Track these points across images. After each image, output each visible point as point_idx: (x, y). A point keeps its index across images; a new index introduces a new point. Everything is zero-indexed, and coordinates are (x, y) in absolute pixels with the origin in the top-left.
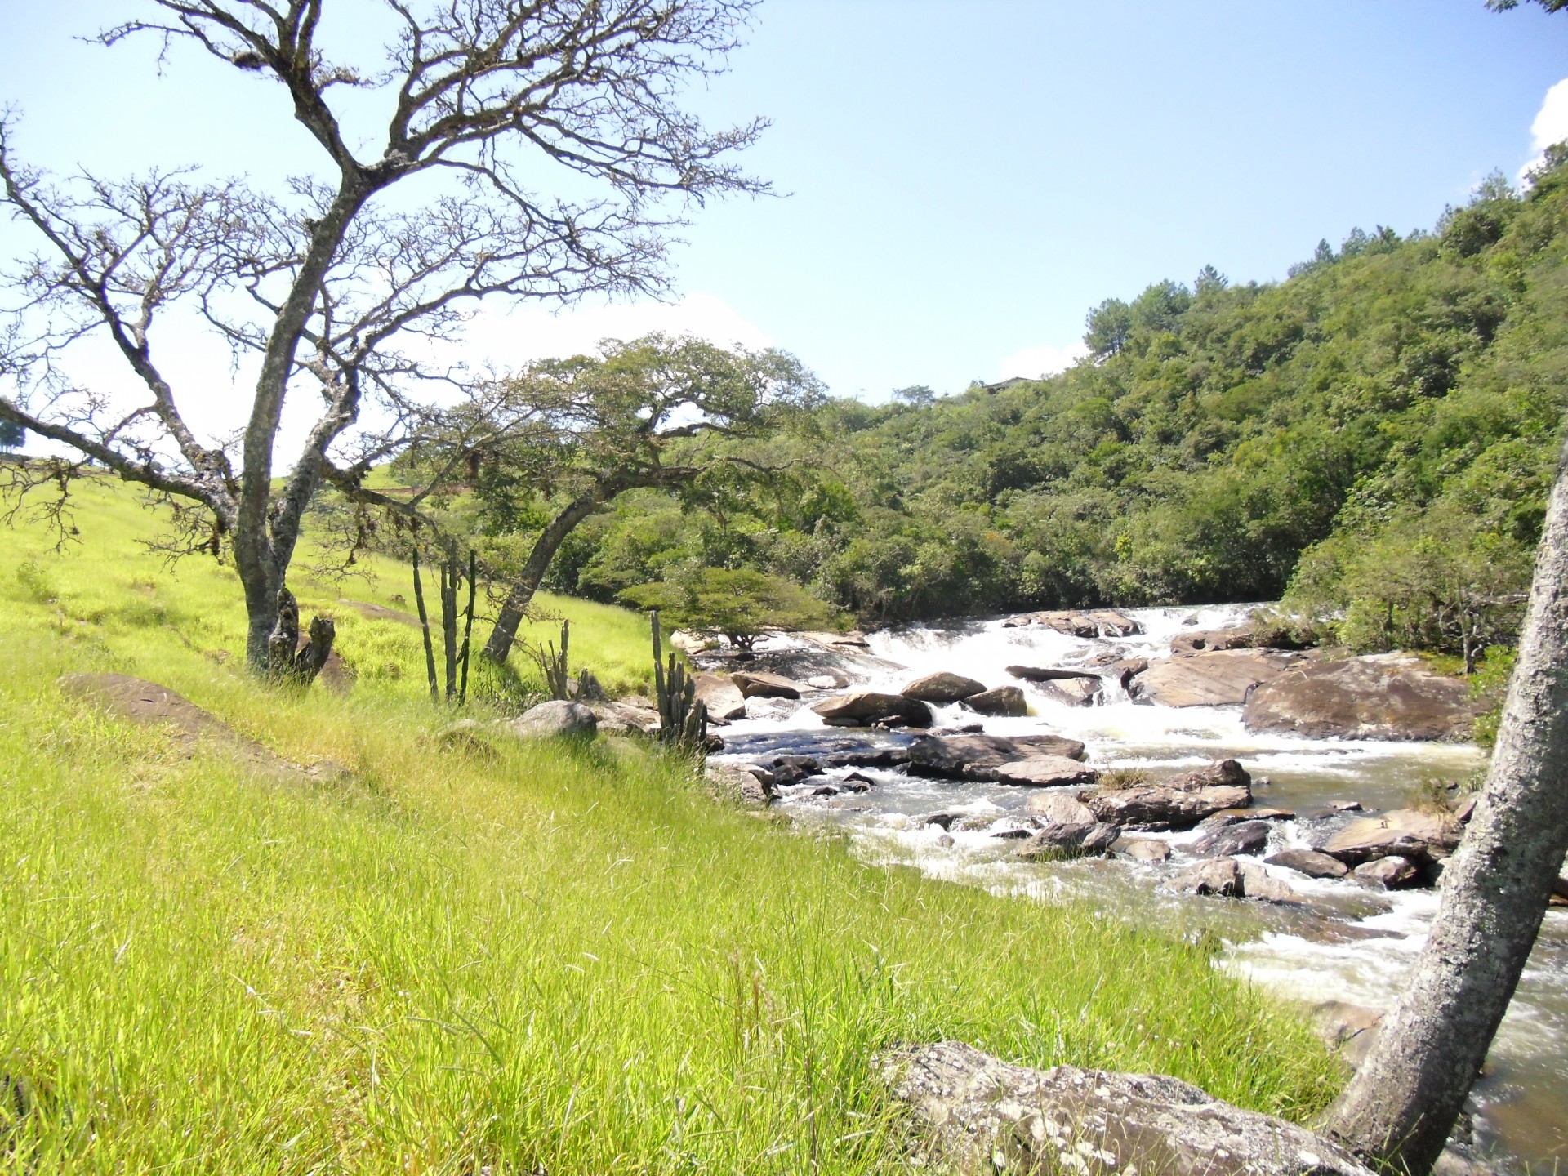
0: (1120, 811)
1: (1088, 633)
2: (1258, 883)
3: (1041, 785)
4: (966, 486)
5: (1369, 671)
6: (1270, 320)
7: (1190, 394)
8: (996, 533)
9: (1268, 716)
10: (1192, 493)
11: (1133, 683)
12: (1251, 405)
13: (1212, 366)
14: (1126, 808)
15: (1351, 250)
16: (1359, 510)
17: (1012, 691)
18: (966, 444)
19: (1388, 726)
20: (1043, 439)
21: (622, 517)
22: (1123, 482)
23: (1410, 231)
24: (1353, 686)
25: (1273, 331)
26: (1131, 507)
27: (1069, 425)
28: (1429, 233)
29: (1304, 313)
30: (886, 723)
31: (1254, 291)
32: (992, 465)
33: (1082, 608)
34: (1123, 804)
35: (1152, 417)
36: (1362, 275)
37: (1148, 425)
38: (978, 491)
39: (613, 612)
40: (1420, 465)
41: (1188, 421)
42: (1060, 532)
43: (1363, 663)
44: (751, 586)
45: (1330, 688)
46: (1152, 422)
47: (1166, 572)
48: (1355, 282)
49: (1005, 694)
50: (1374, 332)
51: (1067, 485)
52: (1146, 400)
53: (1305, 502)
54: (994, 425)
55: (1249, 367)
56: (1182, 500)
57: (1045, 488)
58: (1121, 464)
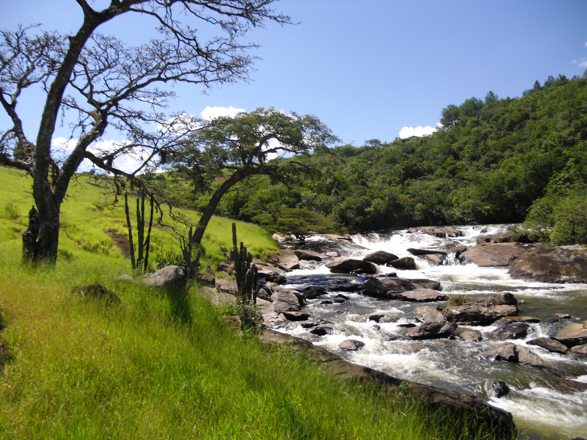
0: (457, 315)
1: (442, 235)
2: (526, 356)
3: (421, 301)
4: (393, 178)
5: (565, 253)
6: (516, 112)
7: (483, 141)
8: (404, 196)
9: (520, 272)
10: (484, 180)
11: (460, 256)
12: (509, 145)
13: (492, 130)
14: (459, 314)
15: (548, 84)
16: (554, 186)
17: (410, 259)
18: (393, 161)
19: (574, 277)
20: (424, 159)
21: (257, 189)
22: (456, 176)
23: (573, 76)
24: (558, 259)
25: (517, 116)
26: (459, 186)
27: (434, 153)
28: (581, 77)
29: (530, 109)
30: (356, 272)
31: (509, 101)
32: (403, 169)
33: (439, 225)
34: (458, 313)
35: (468, 150)
36: (553, 94)
37: (466, 153)
38: (398, 179)
39: (250, 225)
40: (581, 168)
41: (482, 151)
42: (430, 195)
43: (562, 249)
44: (304, 215)
45: (548, 260)
46: (468, 152)
47: (473, 211)
48: (551, 96)
49: (406, 260)
50: (560, 114)
51: (433, 177)
52: (465, 143)
53: (532, 183)
54: (404, 154)
55: (507, 130)
56: (480, 183)
57: (424, 178)
58: (455, 169)
